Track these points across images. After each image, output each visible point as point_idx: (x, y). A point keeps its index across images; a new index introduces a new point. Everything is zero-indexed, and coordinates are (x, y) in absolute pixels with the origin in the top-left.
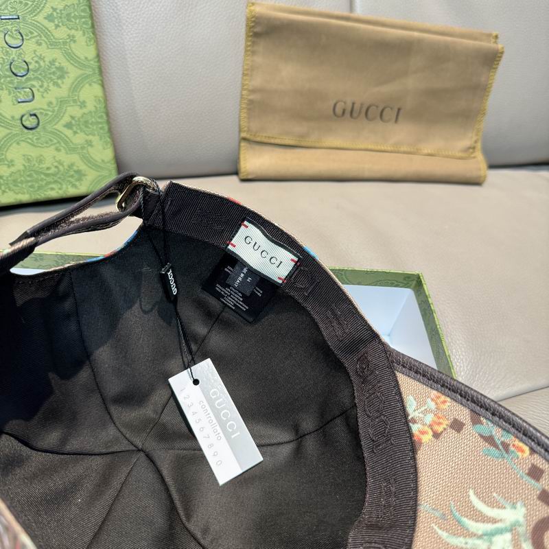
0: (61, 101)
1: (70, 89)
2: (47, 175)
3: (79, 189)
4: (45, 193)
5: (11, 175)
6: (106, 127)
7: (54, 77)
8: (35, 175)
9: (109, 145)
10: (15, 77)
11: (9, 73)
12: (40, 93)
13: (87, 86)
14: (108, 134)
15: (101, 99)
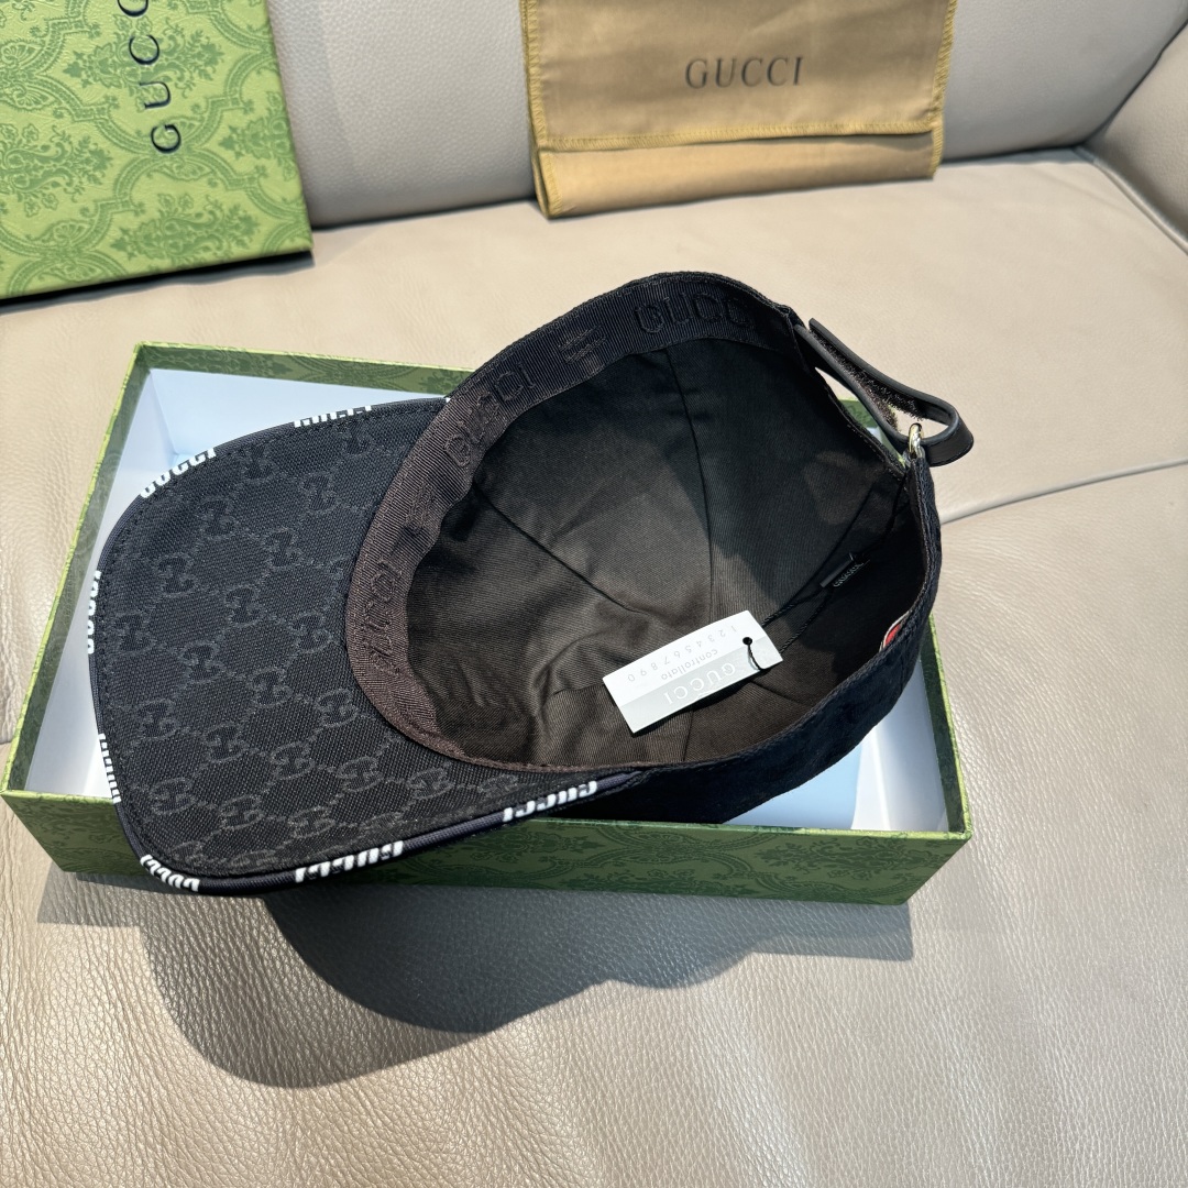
0: (213, 103)
1: (227, 81)
2: (197, 226)
3: (248, 248)
4: (196, 255)
5: (140, 228)
6: (288, 144)
7: (200, 63)
8: (177, 227)
9: (293, 173)
10: (137, 65)
11: (128, 59)
12: (180, 91)
13: (254, 74)
14: (291, 155)
15: (277, 96)
